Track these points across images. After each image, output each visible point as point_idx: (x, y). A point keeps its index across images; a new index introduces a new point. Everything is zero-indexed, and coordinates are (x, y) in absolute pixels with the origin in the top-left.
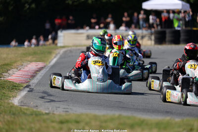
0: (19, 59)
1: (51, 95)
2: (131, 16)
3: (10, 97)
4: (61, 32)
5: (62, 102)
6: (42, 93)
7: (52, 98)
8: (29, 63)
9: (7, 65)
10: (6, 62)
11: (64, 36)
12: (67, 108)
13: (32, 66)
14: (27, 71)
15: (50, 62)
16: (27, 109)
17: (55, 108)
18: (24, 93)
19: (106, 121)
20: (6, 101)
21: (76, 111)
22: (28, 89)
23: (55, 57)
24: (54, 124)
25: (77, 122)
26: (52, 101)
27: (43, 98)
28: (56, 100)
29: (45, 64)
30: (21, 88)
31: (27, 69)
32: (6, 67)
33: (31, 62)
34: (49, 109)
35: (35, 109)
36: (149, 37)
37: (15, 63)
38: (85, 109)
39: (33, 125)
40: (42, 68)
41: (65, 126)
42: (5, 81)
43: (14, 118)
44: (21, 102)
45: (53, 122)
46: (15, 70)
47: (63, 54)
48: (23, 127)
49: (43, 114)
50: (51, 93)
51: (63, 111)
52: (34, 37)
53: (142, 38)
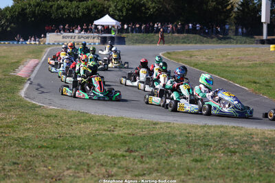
0: (25, 56)
1: (42, 87)
2: (88, 26)
3: (20, 90)
4: (48, 34)
5: (48, 93)
6: (37, 85)
7: (42, 89)
9: (18, 62)
13: (32, 62)
14: (29, 67)
15: (42, 59)
17: (44, 100)
18: (27, 85)
22: (29, 82)
26: (43, 92)
27: (37, 89)
28: (45, 91)
29: (39, 61)
30: (26, 81)
31: (29, 65)
32: (16, 65)
33: (31, 59)
40: (38, 64)
44: (26, 94)
46: (22, 66)
50: (42, 85)
51: (49, 103)
53: (94, 38)
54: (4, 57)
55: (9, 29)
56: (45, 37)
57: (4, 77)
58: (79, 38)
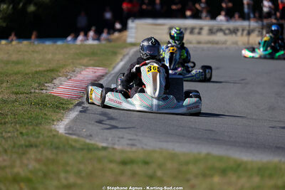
0: (70, 61)
1: (111, 119)
3: (53, 121)
4: (133, 21)
5: (127, 130)
6: (100, 115)
7: (113, 123)
8: (83, 67)
9: (52, 70)
10: (51, 66)
11: (136, 28)
12: (134, 140)
13: (89, 73)
14: (81, 81)
15: (114, 68)
16: (76, 141)
17: (117, 139)
18: (73, 114)
19: (187, 163)
20: (47, 127)
21: (146, 145)
22: (79, 108)
23: (122, 60)
24: (112, 166)
25: (146, 163)
26: (114, 127)
27: (100, 122)
28: (120, 125)
29: (107, 71)
30: (71, 106)
31: (80, 77)
32: (51, 73)
33: (87, 66)
34: (107, 140)
35: (88, 141)
36: (259, 31)
37: (63, 68)
38: (160, 142)
39: (82, 167)
40: (103, 76)
41: (128, 169)
42: (47, 96)
43: (57, 154)
44: (69, 129)
45: (111, 161)
46: (63, 79)
47: (133, 55)
48: (68, 168)
49: (98, 149)
50: (113, 115)
51: (128, 144)
52: (93, 28)
53: (249, 33)
54: (17, 63)
55: (32, 8)
56: (124, 27)
57: (14, 97)
58: (211, 32)
